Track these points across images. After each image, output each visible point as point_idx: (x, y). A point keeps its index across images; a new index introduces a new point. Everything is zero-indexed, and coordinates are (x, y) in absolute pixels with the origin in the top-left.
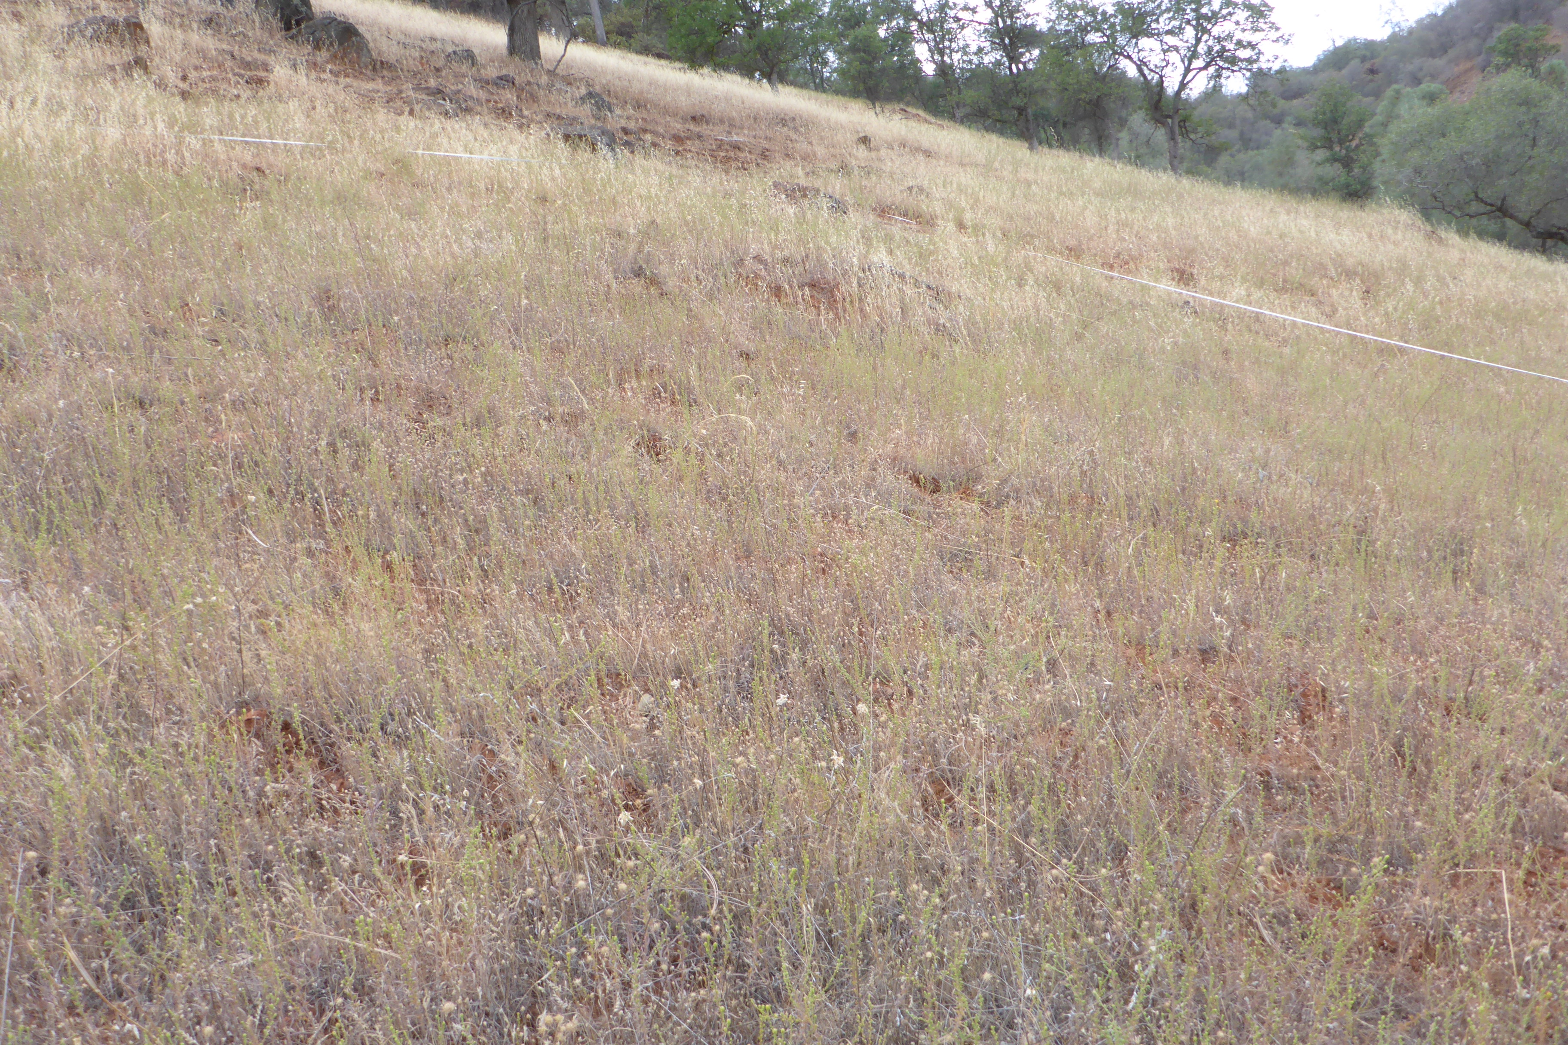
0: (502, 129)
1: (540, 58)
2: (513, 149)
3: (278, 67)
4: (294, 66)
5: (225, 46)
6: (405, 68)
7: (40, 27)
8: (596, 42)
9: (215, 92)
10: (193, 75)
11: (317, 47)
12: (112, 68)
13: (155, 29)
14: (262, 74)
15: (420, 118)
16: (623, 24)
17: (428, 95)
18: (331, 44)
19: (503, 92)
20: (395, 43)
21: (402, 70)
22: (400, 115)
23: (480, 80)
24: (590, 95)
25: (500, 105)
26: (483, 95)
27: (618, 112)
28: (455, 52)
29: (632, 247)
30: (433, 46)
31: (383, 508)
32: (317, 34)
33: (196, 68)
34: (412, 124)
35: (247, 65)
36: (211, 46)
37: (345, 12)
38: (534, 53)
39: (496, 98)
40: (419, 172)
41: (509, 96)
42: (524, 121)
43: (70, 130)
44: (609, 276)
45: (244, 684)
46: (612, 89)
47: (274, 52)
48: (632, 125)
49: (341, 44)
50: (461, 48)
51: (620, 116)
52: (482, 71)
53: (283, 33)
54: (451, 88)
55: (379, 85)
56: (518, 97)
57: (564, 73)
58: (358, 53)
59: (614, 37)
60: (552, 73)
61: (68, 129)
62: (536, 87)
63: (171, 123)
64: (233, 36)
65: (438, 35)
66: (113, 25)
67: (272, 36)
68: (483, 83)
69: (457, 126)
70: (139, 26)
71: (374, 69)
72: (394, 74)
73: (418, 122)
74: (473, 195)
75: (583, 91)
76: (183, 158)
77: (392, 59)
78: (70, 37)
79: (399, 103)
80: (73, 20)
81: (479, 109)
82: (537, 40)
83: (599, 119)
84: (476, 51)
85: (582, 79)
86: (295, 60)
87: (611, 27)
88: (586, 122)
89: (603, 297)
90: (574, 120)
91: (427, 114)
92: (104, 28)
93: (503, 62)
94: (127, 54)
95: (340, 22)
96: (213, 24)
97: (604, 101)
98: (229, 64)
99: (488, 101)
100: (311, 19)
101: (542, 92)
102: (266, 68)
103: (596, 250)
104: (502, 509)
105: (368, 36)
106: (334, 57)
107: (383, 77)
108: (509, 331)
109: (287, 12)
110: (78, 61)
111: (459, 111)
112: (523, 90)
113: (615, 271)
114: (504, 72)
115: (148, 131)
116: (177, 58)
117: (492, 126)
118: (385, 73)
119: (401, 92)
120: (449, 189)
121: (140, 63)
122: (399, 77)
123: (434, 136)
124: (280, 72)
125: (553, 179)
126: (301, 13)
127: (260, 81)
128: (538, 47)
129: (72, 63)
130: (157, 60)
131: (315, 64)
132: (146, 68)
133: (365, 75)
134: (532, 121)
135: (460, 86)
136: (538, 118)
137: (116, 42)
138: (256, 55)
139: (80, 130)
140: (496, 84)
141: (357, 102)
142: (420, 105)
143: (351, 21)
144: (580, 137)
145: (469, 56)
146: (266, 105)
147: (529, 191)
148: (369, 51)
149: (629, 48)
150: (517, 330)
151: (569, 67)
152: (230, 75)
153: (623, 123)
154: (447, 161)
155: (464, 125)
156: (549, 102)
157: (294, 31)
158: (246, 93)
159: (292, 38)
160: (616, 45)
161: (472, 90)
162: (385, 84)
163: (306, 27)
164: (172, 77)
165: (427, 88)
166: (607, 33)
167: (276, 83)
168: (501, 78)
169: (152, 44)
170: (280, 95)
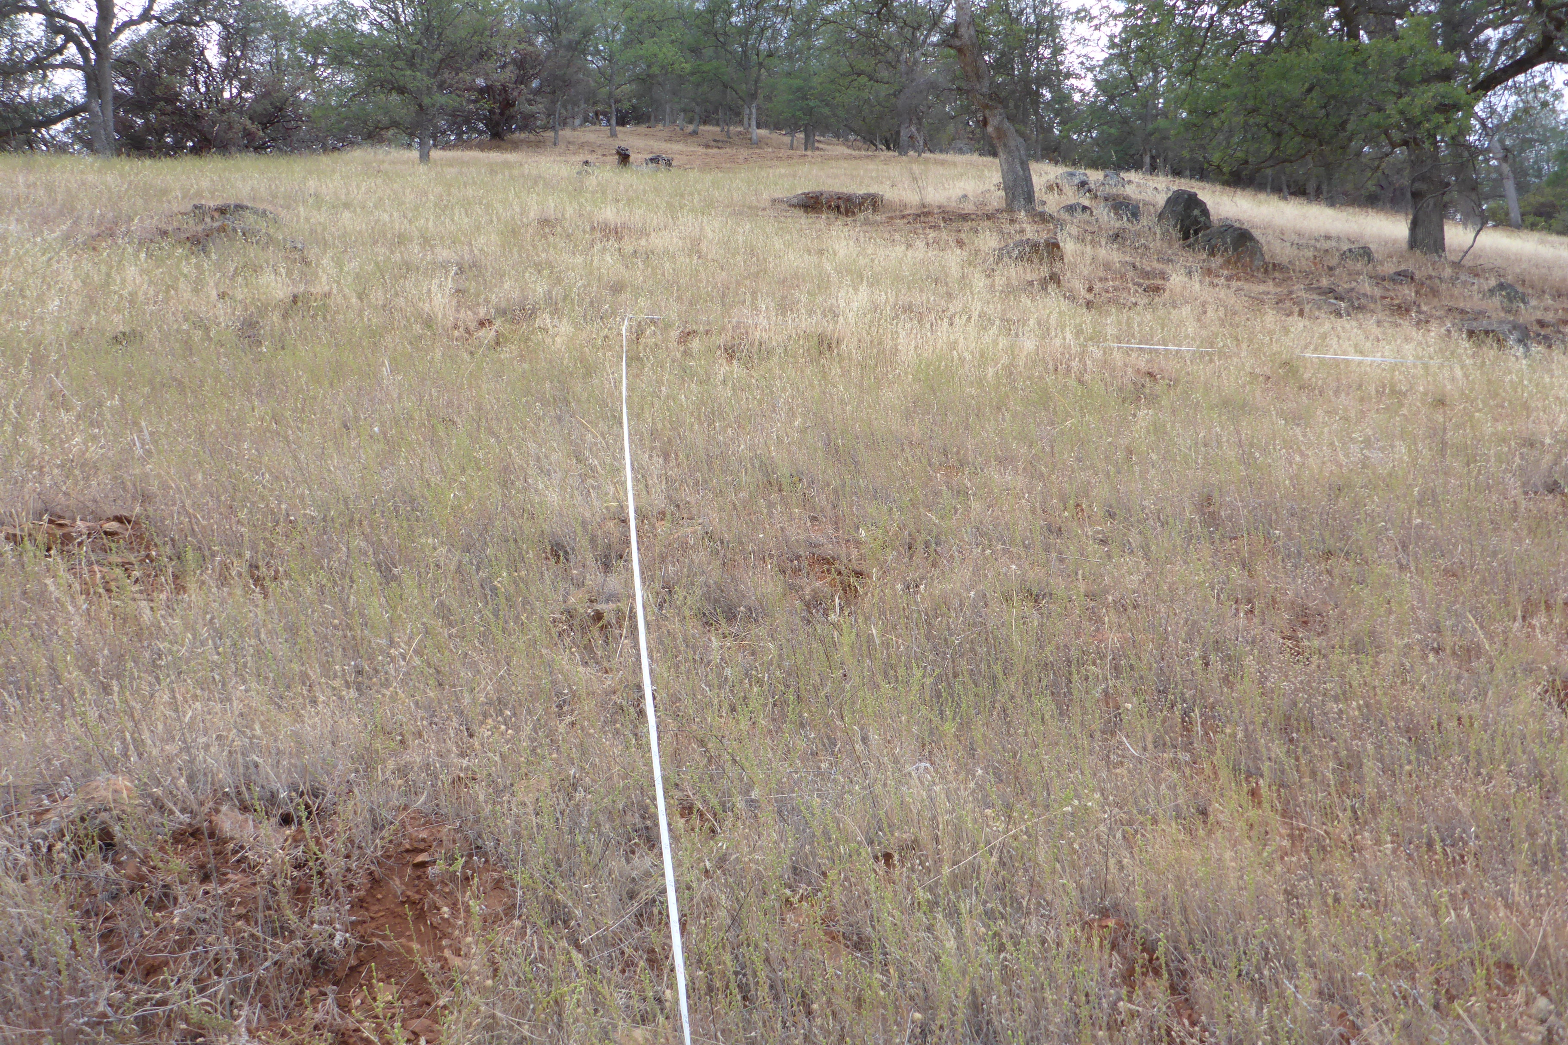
0: (1398, 325)
1: (1444, 250)
2: (1409, 349)
3: (1174, 275)
4: (1189, 274)
5: (1128, 259)
6: (1298, 269)
7: (977, 251)
8: (1510, 225)
9: (1116, 302)
10: (1098, 286)
11: (1212, 254)
12: (1031, 283)
13: (1069, 247)
14: (1160, 282)
15: (1310, 318)
16: (1543, 205)
17: (1319, 294)
18: (1226, 250)
19: (1400, 287)
20: (1288, 244)
21: (1294, 271)
22: (1288, 315)
23: (1376, 278)
24: (1501, 286)
25: (1396, 302)
26: (1378, 292)
27: (1533, 302)
28: (1350, 250)
29: (1548, 458)
30: (1327, 245)
31: (1251, 728)
32: (1213, 242)
33: (1101, 280)
34: (1301, 325)
35: (1146, 275)
36: (1116, 260)
37: (1241, 218)
38: (1438, 245)
39: (1392, 294)
40: (1306, 376)
41: (1407, 292)
42: (1422, 317)
43: (995, 342)
44: (1515, 492)
45: (1106, 889)
46: (1527, 278)
47: (1172, 261)
48: (1550, 317)
49: (1235, 249)
50: (1356, 245)
51: (1534, 308)
52: (1379, 268)
53: (1181, 242)
54: (1343, 286)
55: (1270, 287)
56: (1417, 292)
57: (1471, 264)
58: (1251, 257)
59: (1531, 219)
60: (1457, 265)
61: (993, 341)
62: (1437, 281)
63: (1079, 332)
64: (1136, 248)
65: (1333, 233)
66: (1035, 246)
67: (1170, 246)
68: (1379, 280)
69: (1348, 326)
70: (1056, 245)
71: (1266, 271)
72: (1286, 275)
73: (1307, 323)
74: (1362, 400)
75: (1493, 282)
76: (1085, 365)
77: (1285, 260)
78: (1000, 258)
79: (1288, 304)
80: (1003, 244)
81: (1372, 306)
82: (1442, 230)
83: (1509, 312)
84: (1372, 246)
85: (1492, 269)
86: (1190, 267)
87: (1528, 208)
88: (1494, 315)
89: (1506, 515)
90: (1480, 314)
91: (1317, 313)
92: (1027, 249)
93: (1402, 256)
94: (1045, 271)
95: (1236, 229)
96: (1119, 239)
97: (1517, 292)
98: (1130, 274)
99: (1383, 298)
100: (1208, 228)
101: (1444, 286)
102: (1164, 276)
103: (1501, 462)
104: (1379, 747)
105: (1262, 240)
106: (1228, 262)
107: (1274, 279)
108: (1396, 549)
109: (1187, 222)
110: (1004, 279)
111: (1350, 310)
112: (1423, 284)
113: (1524, 485)
114: (1403, 267)
115: (1058, 342)
116: (1086, 272)
117: (1386, 324)
118: (1277, 274)
119: (1291, 293)
120: (1337, 392)
121: (1055, 278)
122: (1290, 278)
123: (1324, 336)
124: (1176, 280)
125: (1453, 379)
126: (1199, 223)
127: (1157, 289)
128: (1443, 239)
129: (1000, 281)
130: (1068, 274)
131: (1209, 270)
132: (1059, 282)
133: (1257, 277)
134: (1431, 316)
135: (1354, 284)
136: (1438, 314)
137: (1036, 261)
138: (1155, 264)
139: (1003, 342)
140: (1393, 280)
141: (1246, 304)
142: (1310, 305)
143: (1245, 226)
144: (1487, 333)
145: (1366, 253)
146: (1161, 312)
147: (1426, 394)
148: (1262, 255)
149: (1549, 229)
150: (1405, 547)
151: (1477, 257)
152: (1130, 285)
153: (1539, 315)
154: (1337, 363)
155: (1354, 323)
156: (1452, 296)
157: (1191, 240)
158: (1143, 301)
159: (1189, 246)
160: (1533, 227)
161: (1367, 287)
162: (1277, 285)
163: (1204, 235)
164: (1080, 288)
165: (1319, 288)
166: (1522, 215)
167: (1171, 290)
168: (1399, 274)
169: (1066, 260)
170: (1174, 301)
